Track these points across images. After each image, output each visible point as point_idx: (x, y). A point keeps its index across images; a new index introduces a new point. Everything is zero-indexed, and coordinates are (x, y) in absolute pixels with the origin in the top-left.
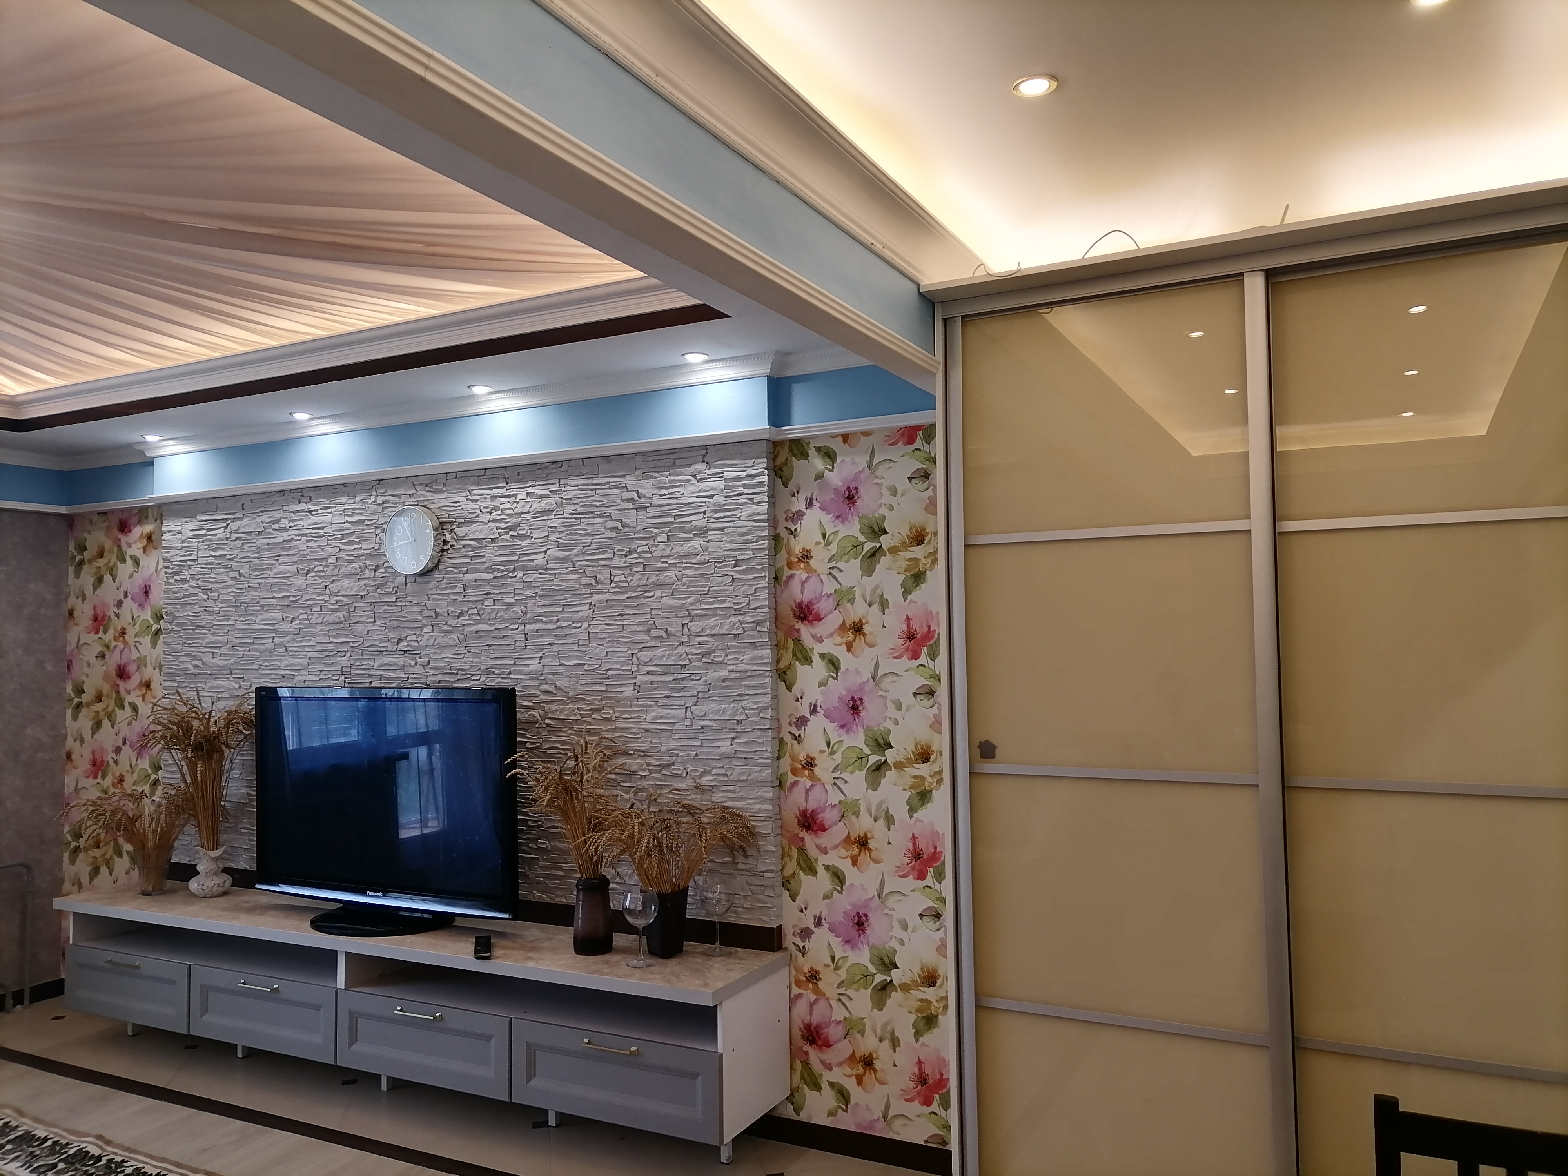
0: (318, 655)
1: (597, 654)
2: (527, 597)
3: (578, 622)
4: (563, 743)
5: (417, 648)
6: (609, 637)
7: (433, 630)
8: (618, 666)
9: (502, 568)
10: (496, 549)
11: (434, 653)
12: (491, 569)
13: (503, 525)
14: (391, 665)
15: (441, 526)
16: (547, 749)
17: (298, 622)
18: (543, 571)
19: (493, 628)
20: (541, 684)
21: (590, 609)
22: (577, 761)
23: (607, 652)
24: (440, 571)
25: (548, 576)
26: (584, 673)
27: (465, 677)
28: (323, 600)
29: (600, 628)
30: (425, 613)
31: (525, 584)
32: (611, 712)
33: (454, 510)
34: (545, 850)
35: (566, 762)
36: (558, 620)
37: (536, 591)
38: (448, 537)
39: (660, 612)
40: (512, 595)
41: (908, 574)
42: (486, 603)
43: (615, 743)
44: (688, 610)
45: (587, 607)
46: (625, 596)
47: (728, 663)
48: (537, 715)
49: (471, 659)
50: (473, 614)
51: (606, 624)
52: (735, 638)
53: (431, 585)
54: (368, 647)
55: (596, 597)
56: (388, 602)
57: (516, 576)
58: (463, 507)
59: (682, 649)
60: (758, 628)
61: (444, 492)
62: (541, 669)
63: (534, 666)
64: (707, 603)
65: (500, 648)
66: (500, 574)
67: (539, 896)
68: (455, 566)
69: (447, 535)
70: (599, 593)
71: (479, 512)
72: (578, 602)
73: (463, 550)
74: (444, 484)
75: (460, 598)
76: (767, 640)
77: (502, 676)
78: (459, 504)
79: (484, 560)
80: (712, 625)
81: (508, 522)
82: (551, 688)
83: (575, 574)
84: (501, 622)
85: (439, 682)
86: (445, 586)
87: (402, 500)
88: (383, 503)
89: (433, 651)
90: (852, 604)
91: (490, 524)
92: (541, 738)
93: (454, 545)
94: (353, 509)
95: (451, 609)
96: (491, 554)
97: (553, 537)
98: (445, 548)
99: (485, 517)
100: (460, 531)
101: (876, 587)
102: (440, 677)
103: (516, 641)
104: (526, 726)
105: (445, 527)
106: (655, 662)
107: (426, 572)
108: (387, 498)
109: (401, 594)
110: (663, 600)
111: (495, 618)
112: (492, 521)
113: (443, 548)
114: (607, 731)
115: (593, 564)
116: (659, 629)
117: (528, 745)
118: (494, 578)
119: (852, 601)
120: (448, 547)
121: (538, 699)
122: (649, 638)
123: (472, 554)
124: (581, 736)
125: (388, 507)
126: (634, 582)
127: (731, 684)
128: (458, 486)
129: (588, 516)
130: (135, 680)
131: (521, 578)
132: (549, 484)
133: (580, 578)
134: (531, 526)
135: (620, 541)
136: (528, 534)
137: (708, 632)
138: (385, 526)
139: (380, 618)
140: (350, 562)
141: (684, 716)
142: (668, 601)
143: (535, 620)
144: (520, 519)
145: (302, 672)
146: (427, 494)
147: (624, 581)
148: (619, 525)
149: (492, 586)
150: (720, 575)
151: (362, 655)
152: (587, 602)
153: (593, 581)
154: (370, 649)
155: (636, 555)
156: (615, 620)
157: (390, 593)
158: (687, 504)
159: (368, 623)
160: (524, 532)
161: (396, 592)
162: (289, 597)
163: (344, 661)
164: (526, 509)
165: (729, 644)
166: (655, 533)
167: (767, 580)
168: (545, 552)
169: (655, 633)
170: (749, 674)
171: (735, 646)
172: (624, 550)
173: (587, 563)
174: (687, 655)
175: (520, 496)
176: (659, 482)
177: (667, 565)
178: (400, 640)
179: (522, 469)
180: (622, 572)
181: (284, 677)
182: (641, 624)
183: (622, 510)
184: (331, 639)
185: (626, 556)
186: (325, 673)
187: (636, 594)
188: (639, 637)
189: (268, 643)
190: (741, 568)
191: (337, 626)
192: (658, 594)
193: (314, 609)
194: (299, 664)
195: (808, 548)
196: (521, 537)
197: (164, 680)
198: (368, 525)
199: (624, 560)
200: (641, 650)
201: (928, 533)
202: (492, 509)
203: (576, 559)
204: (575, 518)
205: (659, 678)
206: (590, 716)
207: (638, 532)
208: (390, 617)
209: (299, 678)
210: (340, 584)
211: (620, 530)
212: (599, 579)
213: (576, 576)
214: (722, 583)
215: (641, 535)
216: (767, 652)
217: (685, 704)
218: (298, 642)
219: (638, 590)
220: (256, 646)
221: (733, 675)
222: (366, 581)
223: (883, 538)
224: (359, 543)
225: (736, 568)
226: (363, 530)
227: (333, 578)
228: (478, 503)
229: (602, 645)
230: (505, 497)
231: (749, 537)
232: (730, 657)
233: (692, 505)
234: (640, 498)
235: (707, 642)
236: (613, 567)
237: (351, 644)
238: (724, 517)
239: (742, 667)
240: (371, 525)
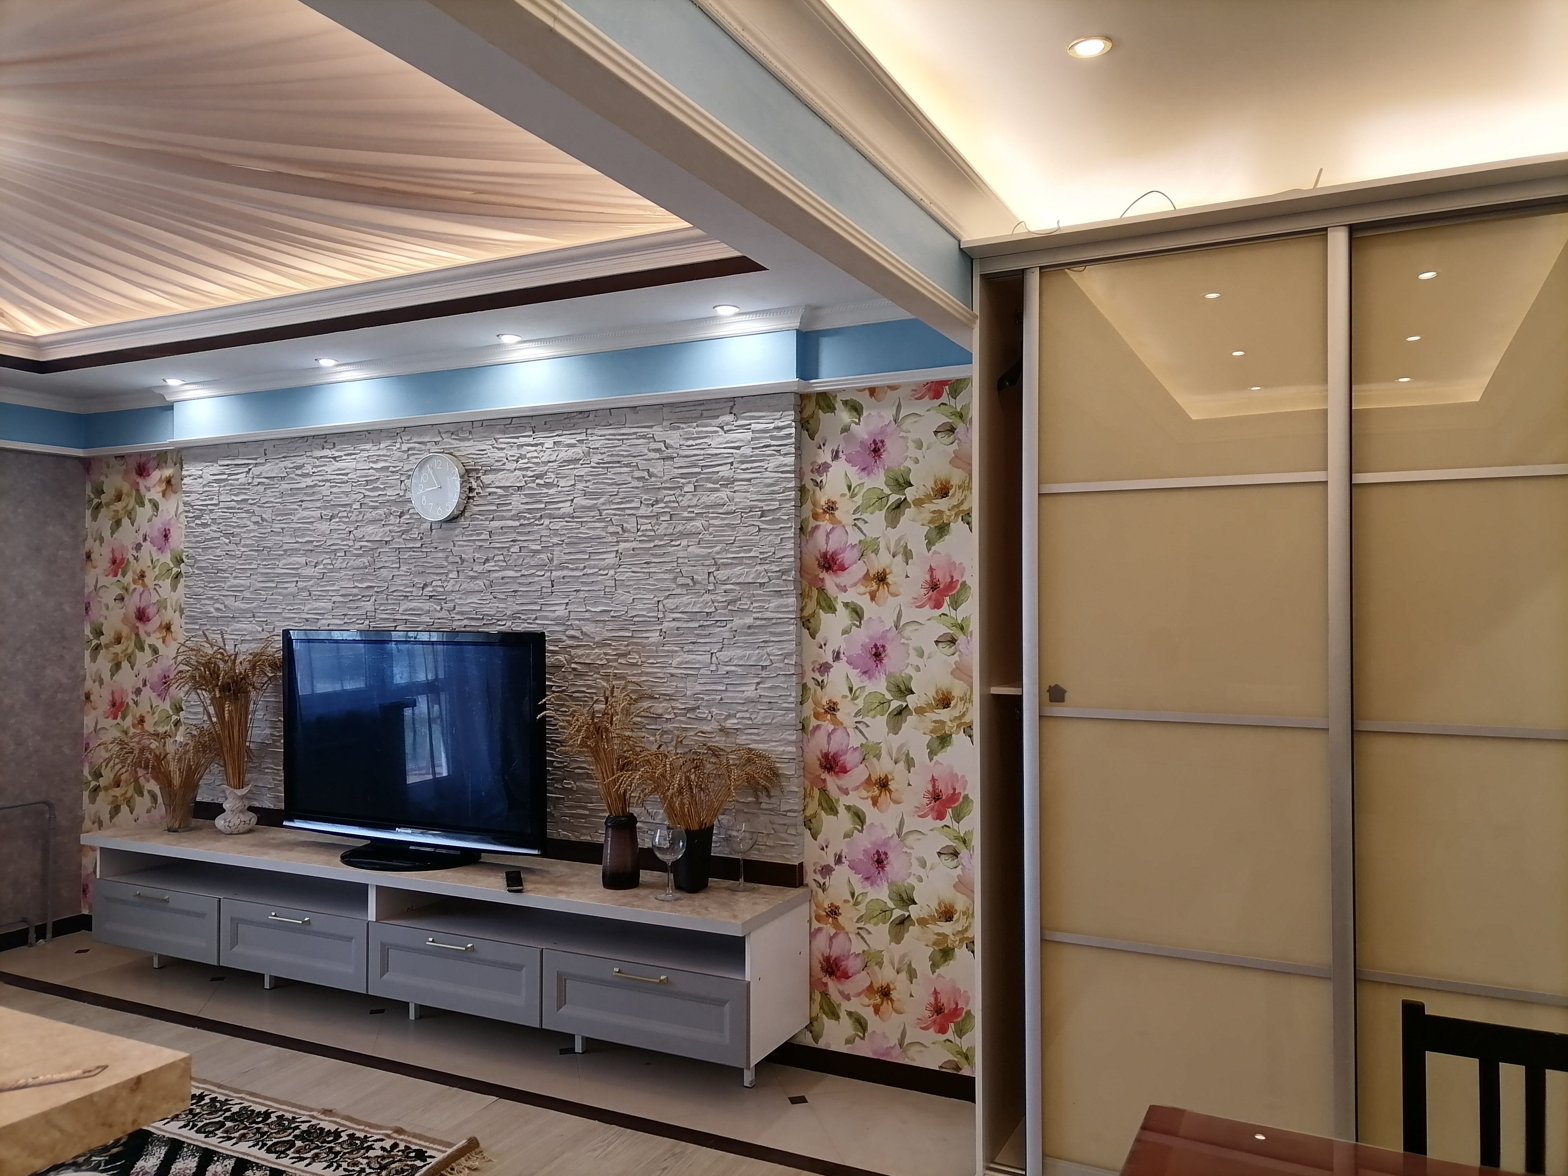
0: (342, 600)
1: (623, 601)
2: (554, 545)
3: (604, 569)
4: (589, 688)
5: (443, 594)
6: (635, 584)
7: (458, 576)
8: (644, 613)
9: (528, 516)
10: (522, 496)
11: (460, 598)
12: (517, 517)
13: (530, 474)
14: (416, 610)
15: (467, 473)
16: (573, 692)
17: (322, 566)
18: (570, 520)
19: (519, 574)
20: (567, 630)
21: (616, 557)
22: (607, 703)
23: (633, 599)
24: (466, 518)
25: (575, 524)
26: (610, 619)
27: (490, 622)
28: (347, 545)
29: (626, 576)
30: (451, 559)
31: (551, 531)
32: (637, 657)
33: (481, 458)
34: (571, 790)
35: (592, 706)
36: (585, 567)
37: (563, 539)
38: (474, 485)
39: (686, 561)
40: (539, 542)
41: (932, 526)
42: (512, 550)
43: (641, 687)
44: (714, 559)
45: (614, 555)
46: (652, 545)
47: (754, 610)
48: (564, 660)
49: (497, 605)
50: (499, 561)
51: (633, 572)
52: (760, 587)
53: (457, 532)
54: (393, 592)
55: (623, 545)
56: (413, 548)
57: (542, 524)
58: (489, 455)
59: (707, 597)
60: (784, 577)
61: (471, 439)
62: (567, 615)
63: (561, 611)
64: (734, 552)
65: (525, 594)
66: (526, 522)
67: (565, 835)
68: (481, 513)
69: (473, 482)
70: (625, 541)
71: (505, 460)
72: (605, 550)
73: (489, 497)
74: (470, 432)
75: (486, 544)
76: (793, 588)
77: (528, 621)
78: (485, 452)
79: (510, 507)
80: (738, 573)
81: (534, 471)
82: (577, 634)
83: (601, 522)
84: (527, 569)
85: (465, 627)
86: (471, 533)
87: (428, 447)
88: (409, 450)
89: (458, 596)
90: (877, 555)
91: (517, 472)
92: (567, 681)
93: (480, 493)
94: (378, 455)
95: (477, 555)
96: (517, 502)
97: (580, 486)
98: (471, 495)
99: (511, 466)
100: (487, 479)
101: (901, 539)
102: (466, 622)
103: (542, 587)
104: (554, 670)
105: (470, 475)
106: (681, 609)
107: (452, 519)
108: (412, 445)
109: (427, 540)
110: (689, 549)
111: (521, 565)
112: (518, 469)
113: (469, 495)
114: (633, 675)
115: (620, 512)
116: (685, 577)
117: (556, 689)
118: (520, 525)
119: (876, 551)
120: (474, 494)
121: (564, 644)
122: (675, 586)
123: (498, 501)
124: (606, 680)
125: (414, 454)
126: (661, 530)
127: (756, 631)
128: (485, 435)
129: (614, 465)
130: (155, 622)
131: (548, 526)
132: (576, 434)
133: (606, 527)
134: (558, 474)
135: (647, 490)
136: (555, 483)
137: (734, 580)
138: (410, 473)
139: (404, 563)
140: (375, 508)
141: (709, 661)
142: (694, 550)
143: (561, 567)
144: (546, 468)
145: (326, 616)
146: (453, 442)
147: (650, 530)
148: (645, 474)
149: (518, 533)
150: (746, 525)
151: (387, 600)
152: (613, 549)
153: (619, 530)
154: (395, 594)
155: (662, 505)
156: (642, 568)
157: (415, 539)
158: (713, 455)
159: (393, 568)
160: (551, 480)
161: (422, 538)
162: (312, 542)
163: (368, 606)
164: (553, 458)
165: (754, 592)
166: (682, 483)
167: (793, 530)
168: (572, 500)
169: (681, 581)
170: (774, 621)
171: (760, 594)
172: (650, 500)
173: (614, 512)
174: (713, 603)
175: (546, 446)
176: (686, 433)
177: (694, 515)
178: (425, 585)
179: (549, 419)
180: (648, 521)
181: (307, 621)
182: (667, 571)
183: (649, 460)
184: (356, 584)
185: (653, 505)
186: (349, 617)
187: (662, 543)
188: (665, 584)
189: (292, 588)
190: (767, 519)
191: (361, 571)
192: (684, 542)
193: (338, 554)
194: (323, 608)
195: (833, 499)
196: (548, 485)
197: (186, 623)
198: (392, 472)
199: (650, 509)
200: (667, 597)
201: (952, 486)
202: (519, 458)
203: (603, 508)
204: (602, 468)
205: (685, 625)
206: (616, 660)
207: (665, 482)
208: (415, 562)
209: (323, 622)
210: (364, 529)
211: (647, 479)
212: (626, 527)
213: (603, 524)
214: (748, 532)
215: (668, 485)
216: (792, 600)
217: (711, 650)
218: (322, 586)
219: (665, 538)
220: (279, 590)
221: (758, 623)
222: (391, 527)
223: (908, 490)
224: (384, 489)
225: (762, 519)
226: (388, 476)
227: (358, 524)
228: (504, 451)
229: (629, 592)
230: (532, 445)
231: (776, 488)
232: (755, 605)
233: (720, 456)
234: (667, 448)
235: (732, 590)
236: (640, 517)
237: (376, 589)
238: (751, 468)
239: (768, 615)
240: (397, 472)
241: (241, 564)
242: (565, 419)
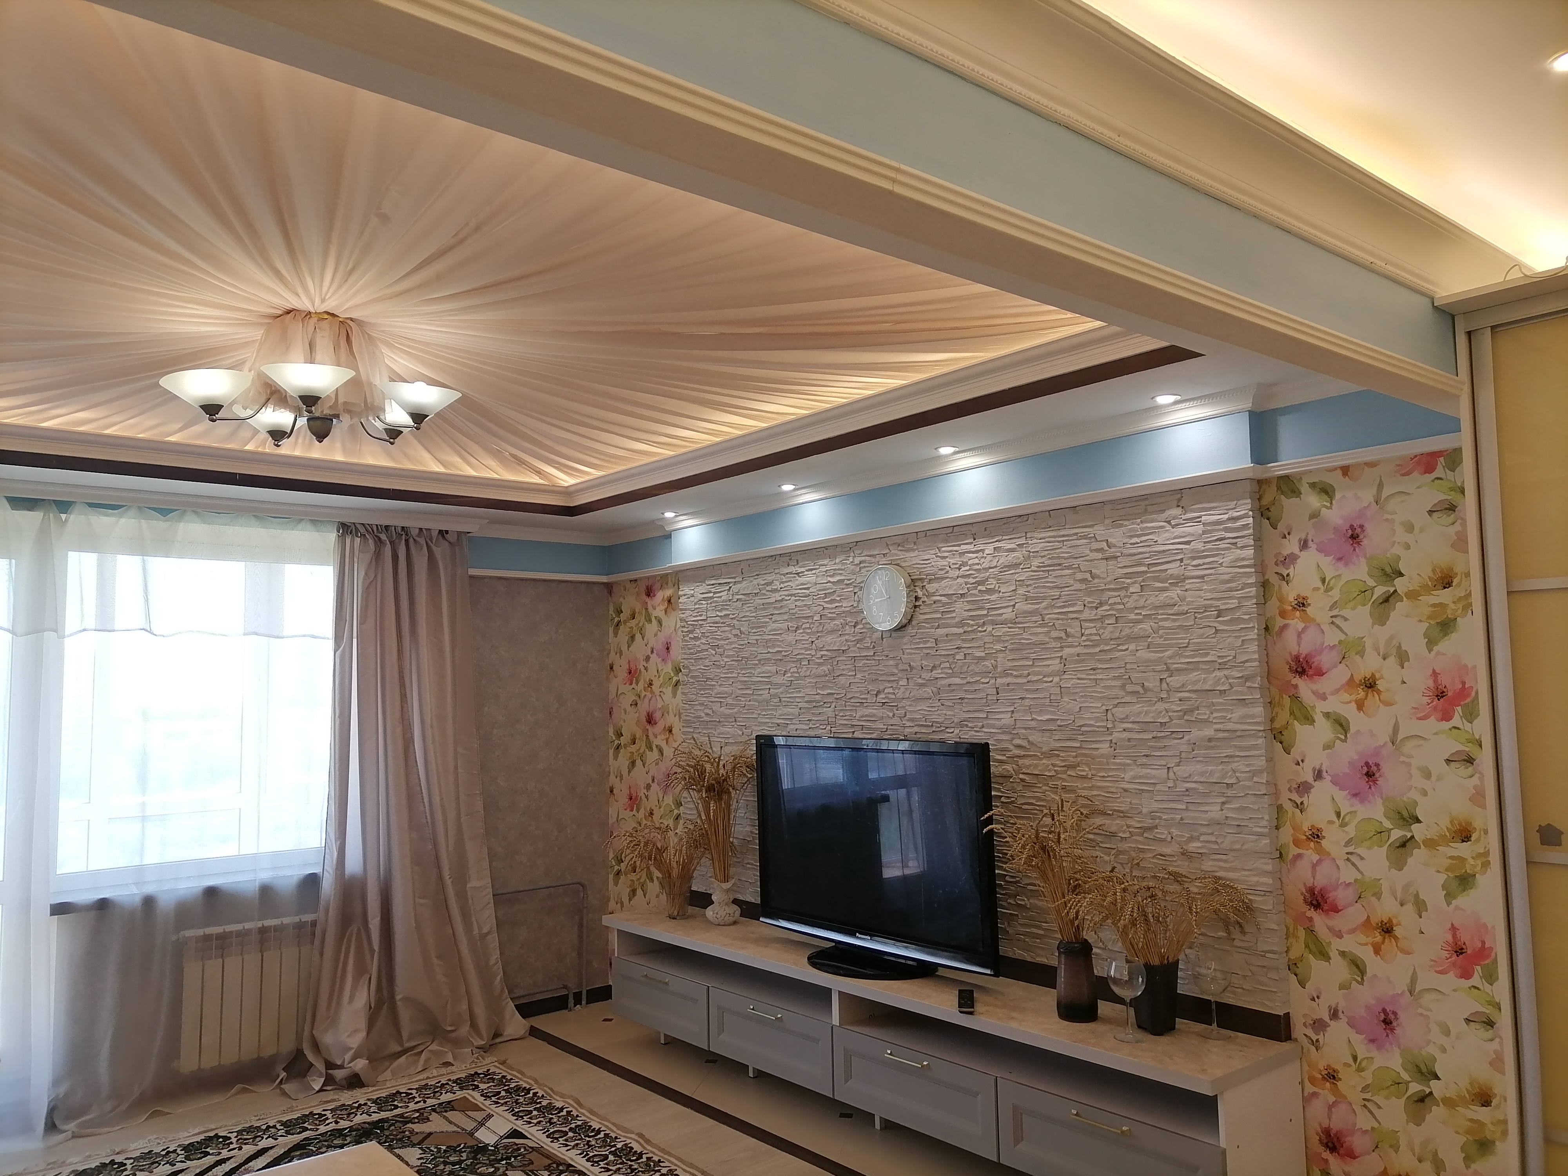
0: (807, 706)
1: (1069, 709)
2: (997, 651)
3: (1049, 676)
4: (1039, 799)
5: (894, 701)
6: (1081, 692)
7: (908, 683)
8: (1092, 722)
9: (972, 622)
10: (965, 604)
11: (910, 705)
12: (960, 624)
13: (972, 580)
14: (871, 716)
15: (913, 583)
16: (1022, 804)
17: (789, 675)
18: (1012, 625)
19: (965, 682)
20: (1012, 738)
21: (1061, 663)
22: (1053, 819)
23: (1080, 707)
24: (913, 626)
25: (1017, 629)
26: (1057, 728)
27: (939, 729)
28: (810, 654)
29: (1072, 683)
30: (901, 667)
31: (994, 638)
32: (1087, 769)
33: (925, 568)
34: (1024, 907)
35: (1042, 819)
36: (1029, 674)
37: (1006, 645)
38: (920, 593)
39: (1135, 666)
40: (982, 649)
41: (1432, 622)
42: (957, 657)
43: (1091, 801)
44: (1166, 664)
45: (1058, 661)
46: (1097, 650)
47: (1214, 721)
48: (1011, 769)
49: (944, 712)
50: (945, 667)
51: (1079, 679)
52: (1220, 695)
53: (905, 640)
54: (850, 699)
55: (1067, 651)
56: (867, 656)
57: (985, 631)
58: (933, 564)
59: (1160, 706)
60: (1248, 684)
61: (915, 550)
62: (1012, 722)
63: (1006, 719)
64: (1188, 657)
65: (971, 701)
66: (970, 629)
67: (1018, 953)
68: (926, 621)
69: (919, 591)
70: (1069, 647)
71: (948, 568)
72: (1049, 656)
73: (934, 605)
74: (914, 543)
75: (932, 652)
76: (1259, 696)
77: (975, 728)
78: (929, 561)
79: (954, 615)
80: (1195, 679)
81: (976, 577)
82: (1024, 743)
83: (1044, 627)
84: (972, 676)
85: (915, 732)
86: (918, 640)
87: (877, 560)
88: (860, 563)
89: (908, 703)
90: (1362, 657)
91: (959, 580)
92: (1016, 793)
93: (925, 601)
94: (835, 570)
95: (925, 663)
96: (960, 609)
97: (1021, 591)
98: (917, 604)
99: (954, 573)
100: (931, 588)
101: (1391, 638)
102: (916, 728)
103: (987, 695)
104: (1001, 780)
105: (916, 584)
106: (1132, 719)
107: (901, 628)
108: (863, 558)
109: (878, 648)
110: (1138, 654)
111: (967, 672)
112: (961, 577)
113: (915, 604)
114: (1084, 788)
115: (1062, 617)
116: (1135, 684)
117: (1003, 799)
118: (964, 632)
119: (1361, 653)
120: (920, 603)
121: (1011, 753)
122: (1124, 694)
123: (942, 609)
124: (1056, 793)
125: (865, 567)
126: (1106, 635)
127: (1218, 744)
128: (928, 544)
129: (1055, 568)
130: (660, 725)
131: (991, 632)
132: (1015, 538)
133: (1049, 632)
134: (999, 580)
135: (1090, 593)
136: (996, 589)
137: (1189, 687)
138: (862, 585)
139: (859, 671)
140: (833, 619)
141: (1166, 776)
142: (1143, 654)
143: (1005, 674)
144: (988, 574)
145: (794, 721)
146: (899, 553)
147: (1095, 634)
148: (1088, 576)
149: (963, 640)
150: (1201, 626)
151: (846, 706)
152: (1057, 655)
153: (1063, 635)
154: (852, 700)
155: (1108, 607)
156: (1088, 674)
157: (868, 648)
158: (1159, 552)
159: (850, 676)
160: (992, 587)
161: (874, 647)
162: (781, 652)
163: (829, 712)
164: (994, 564)
165: (1214, 700)
166: (1128, 584)
167: (1256, 631)
168: (1014, 606)
169: (1130, 688)
170: (1239, 733)
171: (1222, 703)
172: (1095, 602)
173: (1057, 616)
174: (1167, 712)
175: (987, 552)
176: (1131, 530)
177: (1141, 617)
178: (878, 692)
179: (990, 524)
180: (1093, 625)
181: (778, 725)
182: (1115, 678)
183: (1091, 561)
184: (818, 691)
185: (1097, 608)
186: (813, 722)
187: (1108, 648)
188: (1114, 692)
189: (765, 695)
190: (1225, 619)
191: (823, 679)
192: (1132, 647)
193: (803, 663)
194: (792, 714)
195: (1304, 594)
196: (989, 591)
197: (683, 726)
198: (847, 585)
199: (1094, 612)
200: (1116, 706)
201: (1457, 574)
202: (961, 565)
203: (1045, 612)
204: (1043, 571)
205: (1137, 736)
206: (1065, 772)
207: (1110, 583)
208: (869, 670)
209: (792, 727)
210: (824, 639)
211: (1091, 581)
212: (1070, 632)
213: (1046, 629)
214: (1203, 634)
215: (1112, 586)
216: (1259, 710)
217: (1167, 763)
218: (790, 693)
219: (1112, 643)
220: (755, 697)
221: (1221, 735)
222: (847, 637)
223: (1398, 581)
224: (840, 601)
225: (1219, 619)
226: (843, 589)
227: (819, 635)
228: (947, 559)
229: (1075, 700)
230: (973, 552)
231: (1233, 585)
232: (1215, 715)
233: (1167, 553)
234: (1109, 547)
235: (1188, 699)
236: (1084, 620)
237: (835, 696)
238: (1204, 564)
239: (1230, 726)
240: (850, 584)
241: (725, 673)
242: (1004, 524)
